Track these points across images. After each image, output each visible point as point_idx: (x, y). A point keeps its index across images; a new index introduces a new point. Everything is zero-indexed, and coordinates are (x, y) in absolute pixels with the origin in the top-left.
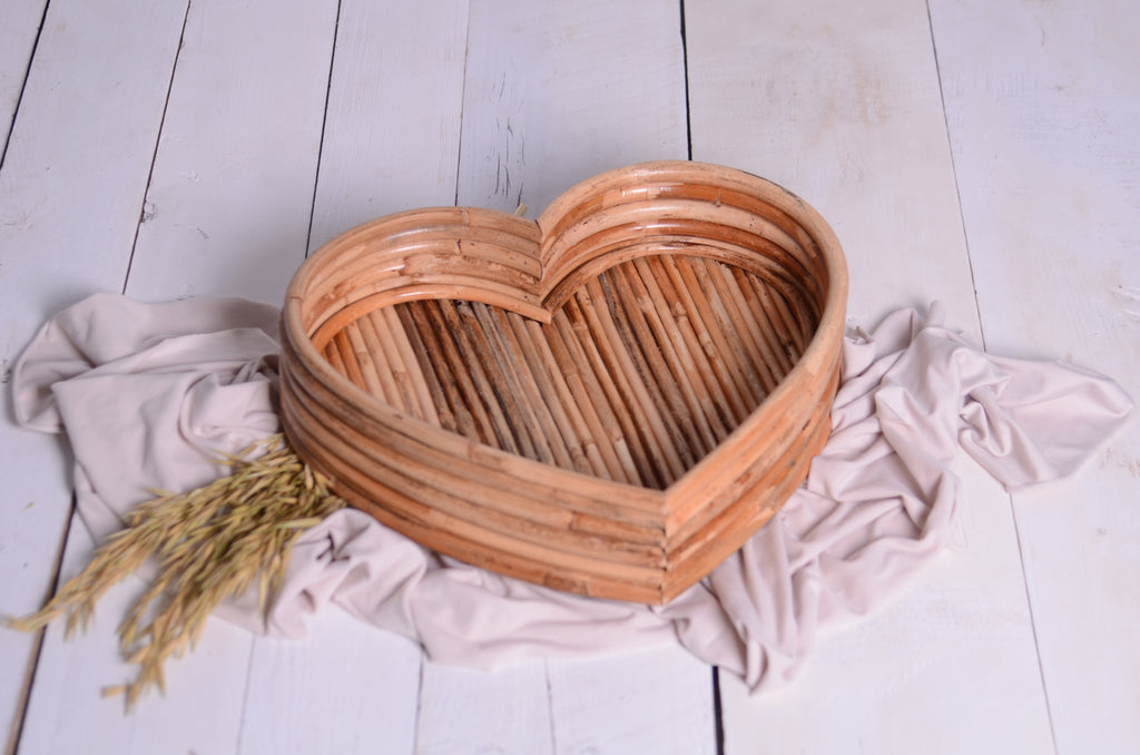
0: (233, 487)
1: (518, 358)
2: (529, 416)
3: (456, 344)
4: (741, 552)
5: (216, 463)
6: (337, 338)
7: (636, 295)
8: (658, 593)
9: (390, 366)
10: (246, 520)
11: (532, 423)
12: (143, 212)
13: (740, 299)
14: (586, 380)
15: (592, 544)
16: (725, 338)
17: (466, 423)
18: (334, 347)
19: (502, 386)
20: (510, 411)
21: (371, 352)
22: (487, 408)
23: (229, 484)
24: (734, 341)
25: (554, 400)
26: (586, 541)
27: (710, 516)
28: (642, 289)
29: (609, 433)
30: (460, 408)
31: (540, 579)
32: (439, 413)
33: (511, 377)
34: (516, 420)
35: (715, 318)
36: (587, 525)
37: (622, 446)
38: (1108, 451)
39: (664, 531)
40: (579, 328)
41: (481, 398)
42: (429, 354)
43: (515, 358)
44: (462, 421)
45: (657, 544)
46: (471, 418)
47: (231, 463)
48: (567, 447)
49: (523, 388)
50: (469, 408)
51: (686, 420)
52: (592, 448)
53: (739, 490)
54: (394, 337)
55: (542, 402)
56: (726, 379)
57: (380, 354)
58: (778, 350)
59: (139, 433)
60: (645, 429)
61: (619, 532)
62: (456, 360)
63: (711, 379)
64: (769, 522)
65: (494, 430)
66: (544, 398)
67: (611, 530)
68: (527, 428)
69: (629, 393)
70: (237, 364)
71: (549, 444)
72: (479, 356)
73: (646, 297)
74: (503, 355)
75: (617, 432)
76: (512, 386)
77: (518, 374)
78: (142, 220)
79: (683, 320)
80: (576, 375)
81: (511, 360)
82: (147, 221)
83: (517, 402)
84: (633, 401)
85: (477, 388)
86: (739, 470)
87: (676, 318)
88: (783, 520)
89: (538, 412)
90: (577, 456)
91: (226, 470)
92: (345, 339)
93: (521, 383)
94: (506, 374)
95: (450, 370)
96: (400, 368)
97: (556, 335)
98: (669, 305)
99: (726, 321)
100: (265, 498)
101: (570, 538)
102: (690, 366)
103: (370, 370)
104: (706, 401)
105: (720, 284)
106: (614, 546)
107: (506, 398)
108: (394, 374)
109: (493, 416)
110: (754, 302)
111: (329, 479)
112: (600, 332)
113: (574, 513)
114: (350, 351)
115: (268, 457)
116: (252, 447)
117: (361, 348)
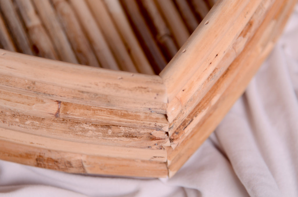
4: (245, 97)
8: (164, 167)
15: (84, 131)
26: (77, 127)
27: (213, 82)
31: (33, 161)
36: (76, 114)
39: (166, 116)
45: (159, 129)
53: (243, 42)
61: (115, 119)
64: (271, 56)
67: (104, 117)
86: (241, 26)
88: (283, 47)
101: (59, 126)
106: (110, 132)
113: (59, 102)
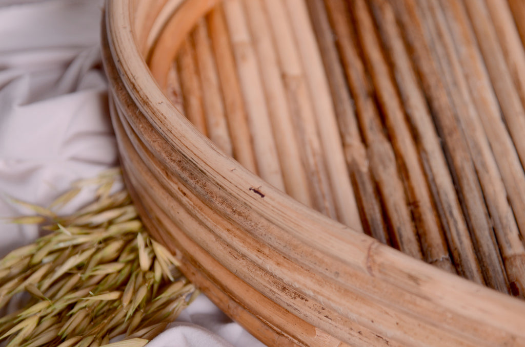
0: (36, 260)
1: (470, 52)
2: (480, 153)
3: (378, 28)
5: (19, 218)
6: (208, 17)
9: (279, 63)
10: (46, 323)
11: (484, 164)
17: (383, 162)
18: (202, 34)
19: (442, 100)
20: (451, 142)
21: (254, 41)
23: (32, 256)
32: (344, 145)
33: (456, 83)
34: (460, 158)
41: (408, 119)
42: (338, 46)
43: (464, 50)
44: (376, 159)
46: (391, 154)
47: (39, 220)
49: (474, 101)
50: (390, 137)
57: (266, 45)
62: (375, 55)
65: (425, 174)
66: (505, 120)
68: (476, 172)
70: (65, 55)
71: (509, 200)
72: (410, 49)
74: (445, 46)
77: (467, 77)
81: (457, 51)
83: (463, 125)
89: (496, 146)
91: (31, 230)
92: (217, 21)
93: (471, 92)
94: (448, 78)
96: (293, 69)
100: (75, 289)
103: (249, 71)
107: (447, 121)
108: (284, 76)
109: (425, 151)
111: (174, 254)
115: (95, 207)
116: (73, 190)
117: (240, 35)
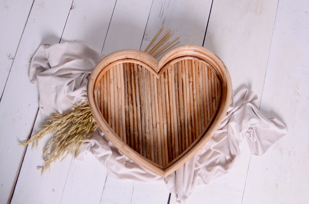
2: (146, 111)
3: (134, 79)
7: (182, 72)
9: (117, 85)
11: (146, 113)
12: (72, 5)
13: (207, 79)
14: (163, 100)
16: (200, 92)
19: (142, 99)
21: (114, 79)
22: (137, 105)
24: (201, 94)
25: (153, 106)
28: (184, 70)
29: (163, 121)
30: (130, 104)
32: (125, 105)
35: (199, 84)
37: (165, 126)
38: (277, 144)
40: (165, 81)
42: (127, 82)
44: (130, 109)
46: (132, 108)
48: (152, 123)
49: (147, 99)
51: (182, 121)
52: (158, 125)
54: (120, 74)
55: (150, 106)
56: (196, 109)
57: (116, 80)
58: (211, 99)
59: (54, 94)
60: (172, 122)
63: (192, 107)
65: (137, 114)
66: (151, 104)
69: (171, 108)
71: (148, 121)
72: (139, 86)
73: (184, 74)
75: (165, 122)
76: (145, 99)
77: (147, 94)
78: (71, 9)
79: (191, 84)
80: (161, 98)
81: (147, 88)
82: (72, 9)
83: (144, 105)
84: (172, 111)
85: (136, 97)
87: (189, 82)
89: (149, 109)
90: (154, 128)
92: (108, 73)
94: (144, 94)
95: (131, 89)
96: (119, 87)
97: (159, 82)
98: (189, 77)
99: (201, 87)
102: (188, 102)
103: (112, 85)
104: (189, 115)
105: (203, 72)
107: (142, 103)
108: (117, 88)
109: (137, 109)
110: (210, 81)
112: (170, 84)
114: (108, 78)
117: (112, 77)
